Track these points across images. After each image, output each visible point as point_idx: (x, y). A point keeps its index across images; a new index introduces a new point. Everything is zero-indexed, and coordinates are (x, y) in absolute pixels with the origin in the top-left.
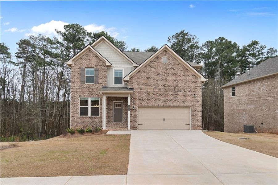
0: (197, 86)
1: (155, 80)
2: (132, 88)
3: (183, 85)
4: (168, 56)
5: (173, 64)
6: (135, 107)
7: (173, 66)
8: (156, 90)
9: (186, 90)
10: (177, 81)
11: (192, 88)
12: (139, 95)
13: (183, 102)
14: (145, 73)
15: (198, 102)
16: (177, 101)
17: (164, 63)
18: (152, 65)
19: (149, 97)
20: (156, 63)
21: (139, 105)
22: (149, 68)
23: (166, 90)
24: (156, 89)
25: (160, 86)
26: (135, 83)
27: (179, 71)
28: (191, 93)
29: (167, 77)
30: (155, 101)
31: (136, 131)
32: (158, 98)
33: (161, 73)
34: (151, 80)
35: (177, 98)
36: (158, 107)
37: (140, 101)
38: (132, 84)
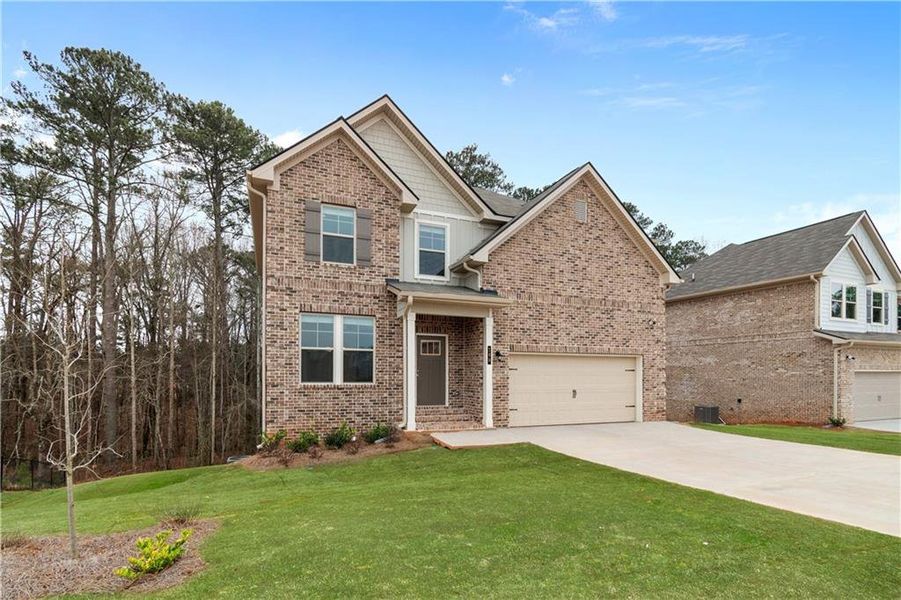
0: (655, 296)
1: (557, 271)
2: (492, 289)
3: (625, 290)
4: (589, 200)
5: (600, 226)
6: (501, 353)
7: (600, 232)
8: (559, 301)
9: (631, 307)
10: (610, 279)
11: (646, 300)
12: (512, 314)
13: (626, 342)
14: (530, 246)
15: (658, 341)
16: (610, 339)
17: (581, 221)
18: (548, 221)
19: (541, 322)
20: (558, 218)
21: (512, 348)
22: (539, 230)
23: (584, 302)
24: (559, 298)
25: (570, 291)
26: (502, 276)
27: (616, 250)
28: (643, 316)
29: (587, 264)
30: (555, 336)
31: (505, 429)
32: (564, 325)
33: (571, 250)
34: (546, 268)
35: (610, 330)
36: (565, 355)
37: (518, 335)
38: (494, 278)
